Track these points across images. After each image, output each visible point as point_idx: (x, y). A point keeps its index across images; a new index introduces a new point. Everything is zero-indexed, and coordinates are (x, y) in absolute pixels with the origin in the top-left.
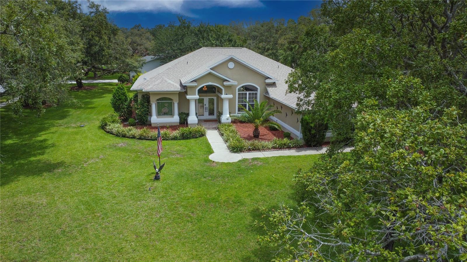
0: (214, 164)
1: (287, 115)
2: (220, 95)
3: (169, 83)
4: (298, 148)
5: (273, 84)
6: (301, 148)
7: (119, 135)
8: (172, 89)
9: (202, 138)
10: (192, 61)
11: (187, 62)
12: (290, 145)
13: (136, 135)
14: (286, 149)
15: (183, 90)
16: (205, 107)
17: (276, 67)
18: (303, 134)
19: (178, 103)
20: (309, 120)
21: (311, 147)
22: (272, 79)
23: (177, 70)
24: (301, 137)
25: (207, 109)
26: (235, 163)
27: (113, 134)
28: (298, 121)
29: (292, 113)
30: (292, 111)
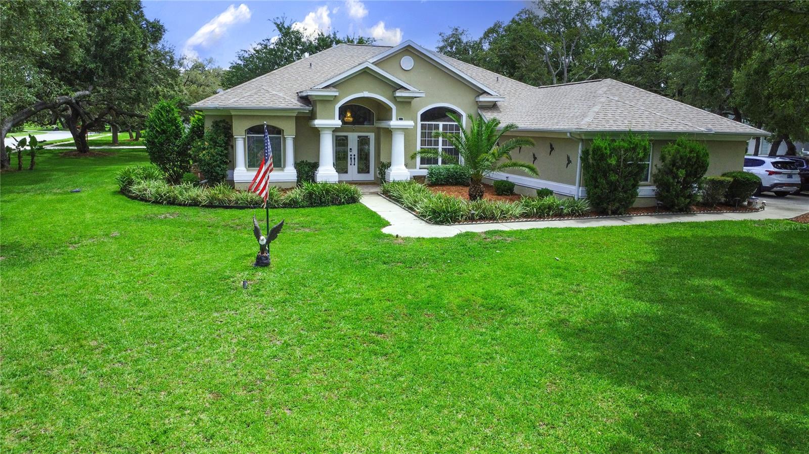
0: (400, 240)
1: (535, 158)
2: (383, 124)
3: (273, 95)
4: (578, 216)
5: (493, 106)
6: (585, 216)
7: (160, 200)
8: (282, 106)
9: (353, 205)
10: (320, 64)
11: (311, 64)
12: (562, 209)
13: (199, 199)
14: (552, 218)
15: (307, 107)
16: (351, 155)
17: (491, 80)
18: (586, 186)
19: (294, 138)
20: (606, 149)
21: (607, 214)
22: (492, 95)
23: (290, 76)
24: (580, 195)
25: (354, 158)
26: (450, 238)
27: (146, 201)
28: (569, 162)
29: (552, 149)
30: (551, 145)
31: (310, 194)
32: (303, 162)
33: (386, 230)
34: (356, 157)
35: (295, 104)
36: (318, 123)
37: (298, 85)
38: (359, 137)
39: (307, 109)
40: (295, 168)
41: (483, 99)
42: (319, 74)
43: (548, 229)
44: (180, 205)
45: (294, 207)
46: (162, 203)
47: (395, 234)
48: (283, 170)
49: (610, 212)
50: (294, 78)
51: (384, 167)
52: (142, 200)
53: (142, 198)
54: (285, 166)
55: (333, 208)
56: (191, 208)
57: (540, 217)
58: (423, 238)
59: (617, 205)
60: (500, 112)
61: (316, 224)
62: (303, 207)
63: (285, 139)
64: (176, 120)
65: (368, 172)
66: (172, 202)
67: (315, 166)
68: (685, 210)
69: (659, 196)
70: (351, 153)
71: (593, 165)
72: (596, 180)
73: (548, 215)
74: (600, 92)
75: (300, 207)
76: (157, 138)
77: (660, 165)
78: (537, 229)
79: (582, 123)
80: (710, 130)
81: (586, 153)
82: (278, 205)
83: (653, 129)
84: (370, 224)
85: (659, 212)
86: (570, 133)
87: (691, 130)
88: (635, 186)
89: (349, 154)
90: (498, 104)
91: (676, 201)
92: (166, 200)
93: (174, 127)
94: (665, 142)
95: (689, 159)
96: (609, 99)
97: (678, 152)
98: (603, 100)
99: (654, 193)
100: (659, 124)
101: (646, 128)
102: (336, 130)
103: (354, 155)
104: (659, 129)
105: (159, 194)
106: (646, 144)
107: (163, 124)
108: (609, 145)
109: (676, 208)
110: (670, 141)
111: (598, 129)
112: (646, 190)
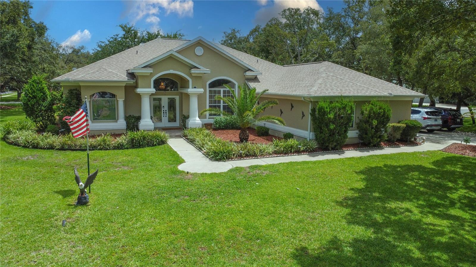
0: (189, 176)
1: (282, 112)
2: (184, 91)
3: (110, 72)
4: (310, 152)
5: (255, 79)
6: (315, 152)
7: (28, 145)
8: (115, 79)
9: (163, 146)
10: (143, 51)
11: (137, 51)
12: (300, 147)
13: (55, 144)
14: (293, 153)
15: (132, 81)
16: (164, 110)
17: (254, 61)
18: (315, 132)
19: (124, 100)
20: (327, 108)
21: (329, 150)
22: (254, 71)
23: (123, 59)
24: (311, 137)
25: (166, 113)
26: (225, 173)
27: (19, 146)
28: (303, 115)
29: (292, 107)
30: (292, 105)
31: (132, 140)
32: (130, 116)
33: (181, 167)
34: (167, 112)
35: (124, 77)
36: (139, 90)
37: (128, 65)
38: (169, 99)
39: (132, 82)
40: (125, 120)
41: (248, 74)
42: (142, 58)
43: (291, 163)
44: (41, 148)
45: (121, 149)
46: (29, 147)
47: (186, 171)
48: (117, 122)
49: (330, 149)
50: (125, 60)
51: (185, 118)
52: (15, 145)
53: (16, 144)
54: (118, 119)
55: (147, 149)
56: (48, 151)
57: (286, 154)
58: (206, 174)
59: (335, 144)
60: (259, 82)
61: (133, 162)
62: (127, 148)
63: (117, 101)
64: (43, 89)
65: (175, 121)
66: (36, 147)
67: (139, 118)
68: (377, 146)
69: (360, 137)
70: (164, 109)
71: (319, 118)
72: (321, 129)
73: (291, 152)
74: (322, 70)
75: (125, 149)
76: (29, 101)
77: (360, 117)
78: (284, 163)
79: (311, 91)
80: (391, 94)
81: (313, 110)
82: (109, 147)
83: (356, 94)
84: (171, 162)
85: (361, 147)
86: (304, 98)
87: (379, 94)
88: (346, 131)
89: (162, 109)
90: (258, 77)
91: (372, 140)
92: (31, 145)
93: (42, 94)
94: (364, 102)
95: (379, 113)
96: (327, 75)
97: (372, 109)
98: (324, 75)
99: (357, 135)
100: (359, 91)
101: (351, 94)
102: (152, 94)
103: (166, 111)
104: (360, 94)
105: (27, 141)
106: (352, 105)
107: (34, 92)
108: (329, 105)
109: (372, 145)
110: (366, 101)
111: (321, 95)
112: (352, 134)
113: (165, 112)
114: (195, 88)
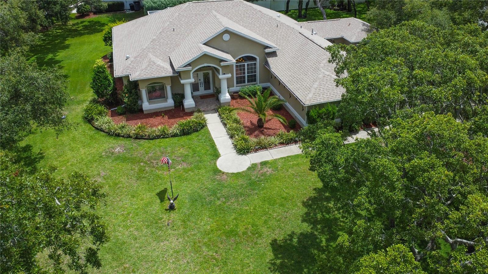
3: (158, 66)
5: (273, 53)
7: (111, 134)
8: (164, 74)
9: (204, 130)
10: (179, 26)
12: (297, 140)
13: (131, 135)
14: (292, 143)
18: (308, 124)
19: (171, 86)
22: (273, 48)
26: (245, 172)
27: (105, 133)
28: (303, 109)
31: (183, 130)
32: (176, 94)
33: (218, 164)
34: (203, 83)
35: (170, 71)
36: (182, 82)
39: (176, 75)
40: (173, 99)
41: (268, 50)
42: (179, 36)
43: (288, 158)
44: (122, 137)
46: (113, 136)
50: (166, 42)
51: (218, 91)
52: (101, 131)
54: (167, 100)
56: (128, 139)
57: (287, 144)
58: (234, 174)
60: (277, 56)
63: (166, 87)
65: (210, 89)
66: (118, 135)
70: (200, 81)
75: (179, 136)
78: (283, 158)
79: (307, 98)
81: (308, 112)
82: (168, 136)
84: (212, 157)
111: (314, 103)
113: (201, 83)
114: (224, 74)
